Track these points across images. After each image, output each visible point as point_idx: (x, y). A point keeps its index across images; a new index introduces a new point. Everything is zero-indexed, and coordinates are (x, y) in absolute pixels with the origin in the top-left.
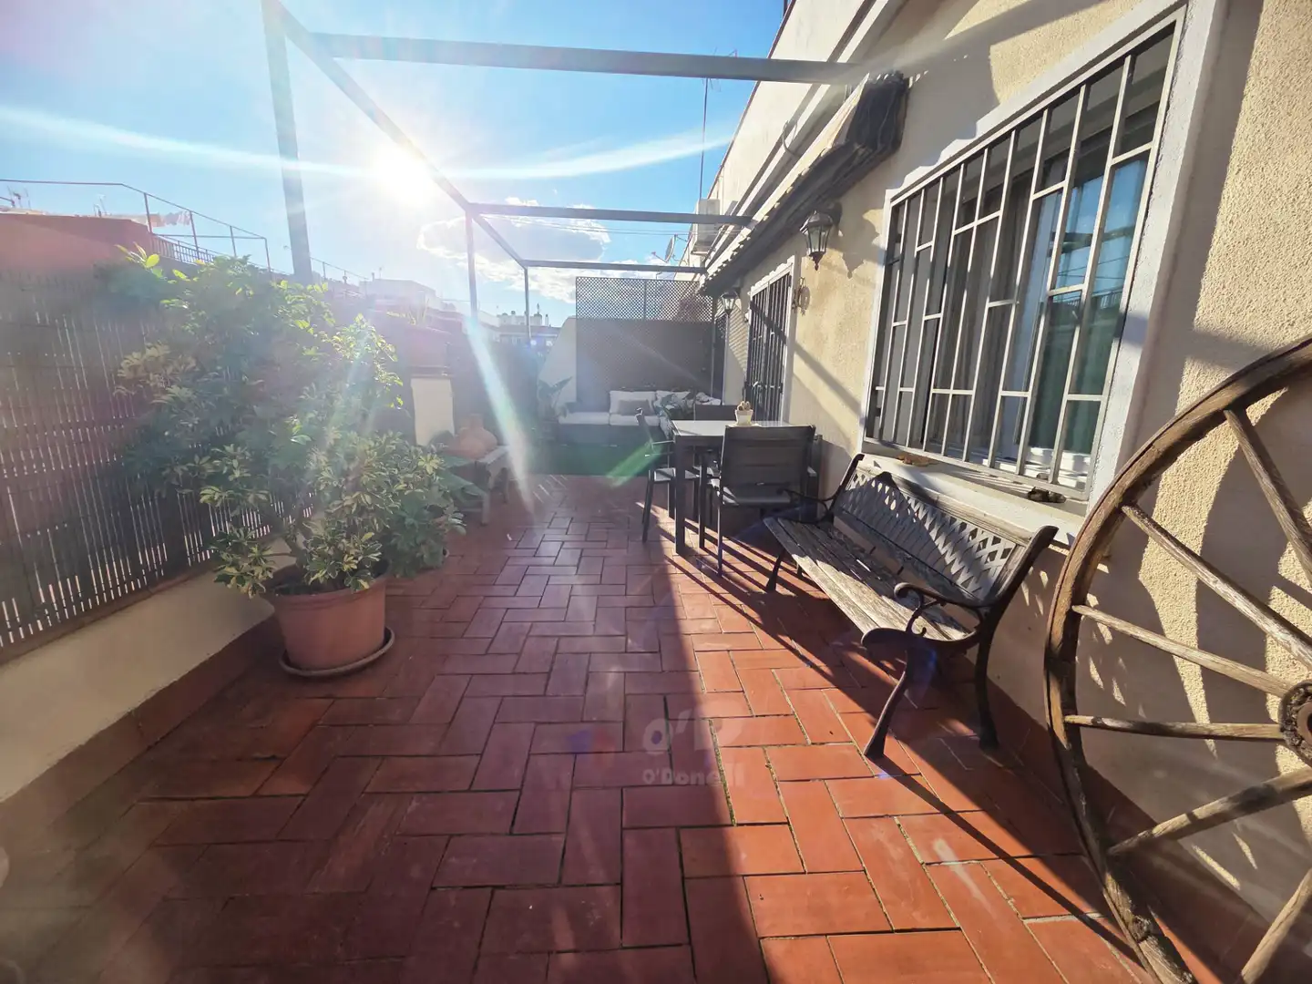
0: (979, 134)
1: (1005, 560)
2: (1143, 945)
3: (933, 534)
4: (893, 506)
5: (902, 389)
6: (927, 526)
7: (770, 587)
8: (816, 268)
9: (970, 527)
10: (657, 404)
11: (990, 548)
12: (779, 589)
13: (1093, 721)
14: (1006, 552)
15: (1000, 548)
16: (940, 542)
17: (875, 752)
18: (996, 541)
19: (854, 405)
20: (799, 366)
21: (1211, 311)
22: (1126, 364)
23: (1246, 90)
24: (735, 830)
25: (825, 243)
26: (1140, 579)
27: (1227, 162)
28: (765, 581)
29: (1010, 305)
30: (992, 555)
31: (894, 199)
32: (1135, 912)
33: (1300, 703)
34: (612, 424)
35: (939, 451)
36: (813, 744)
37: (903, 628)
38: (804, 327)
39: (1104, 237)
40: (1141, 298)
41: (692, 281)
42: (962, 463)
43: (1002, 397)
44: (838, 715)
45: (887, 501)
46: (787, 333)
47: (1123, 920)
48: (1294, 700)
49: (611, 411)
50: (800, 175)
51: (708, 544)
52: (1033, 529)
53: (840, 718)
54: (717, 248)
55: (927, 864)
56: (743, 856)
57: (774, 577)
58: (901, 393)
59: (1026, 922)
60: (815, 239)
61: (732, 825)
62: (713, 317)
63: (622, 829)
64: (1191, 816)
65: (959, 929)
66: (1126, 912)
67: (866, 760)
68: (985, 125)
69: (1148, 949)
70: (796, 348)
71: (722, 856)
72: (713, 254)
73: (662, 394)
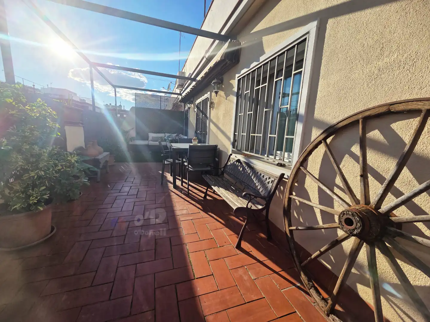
0: (261, 61)
1: (272, 184)
2: (311, 290)
3: (253, 177)
4: (241, 169)
5: (243, 134)
6: (251, 175)
7: (205, 197)
8: (216, 96)
9: (262, 175)
10: (166, 138)
11: (268, 180)
12: (208, 198)
13: (296, 228)
14: (272, 181)
15: (270, 180)
16: (254, 180)
17: (239, 247)
18: (269, 178)
19: (229, 138)
20: (212, 127)
21: (318, 114)
22: (299, 127)
23: (323, 58)
24: (196, 280)
25: (219, 88)
26: (305, 187)
27: (319, 76)
28: (203, 195)
29: (270, 110)
30: (268, 183)
31: (238, 77)
32: (308, 281)
33: (342, 216)
34: (149, 144)
35: (253, 153)
36: (220, 247)
37: (245, 206)
38: (213, 114)
39: (292, 94)
40: (302, 110)
41: (177, 98)
42: (259, 156)
43: (269, 136)
44: (227, 236)
45: (239, 168)
46: (208, 116)
47: (306, 284)
48: (341, 216)
49: (149, 140)
50: (211, 67)
51: (184, 184)
52: (278, 174)
53: (228, 237)
54: (185, 87)
55: (255, 279)
56: (198, 289)
57: (206, 194)
58: (242, 135)
59: (282, 291)
60: (216, 87)
61: (194, 279)
62: (184, 110)
63: (155, 288)
64: (320, 251)
65: (264, 297)
66: (306, 281)
67: (236, 249)
68: (262, 59)
69: (312, 291)
70: (211, 121)
71: (191, 290)
72: (184, 89)
73: (167, 135)
